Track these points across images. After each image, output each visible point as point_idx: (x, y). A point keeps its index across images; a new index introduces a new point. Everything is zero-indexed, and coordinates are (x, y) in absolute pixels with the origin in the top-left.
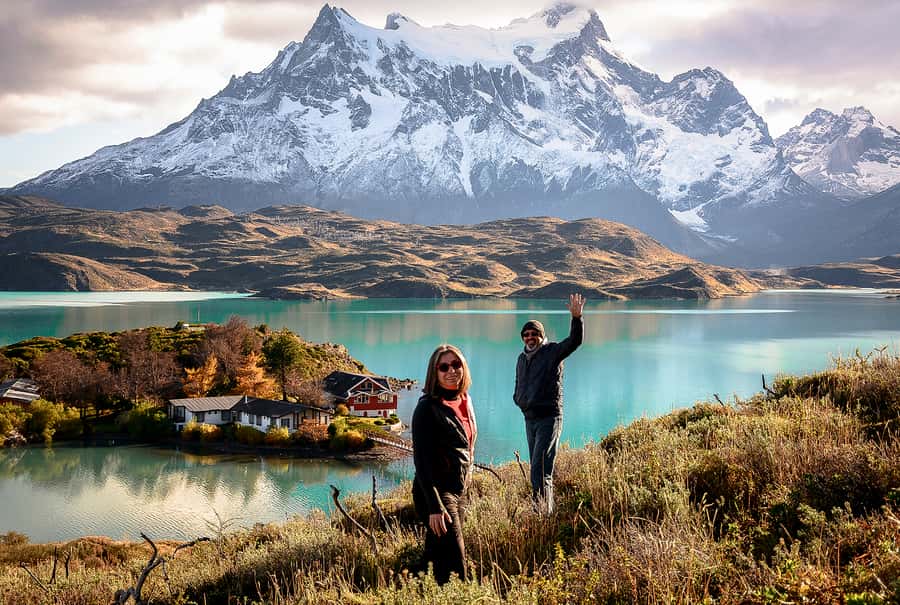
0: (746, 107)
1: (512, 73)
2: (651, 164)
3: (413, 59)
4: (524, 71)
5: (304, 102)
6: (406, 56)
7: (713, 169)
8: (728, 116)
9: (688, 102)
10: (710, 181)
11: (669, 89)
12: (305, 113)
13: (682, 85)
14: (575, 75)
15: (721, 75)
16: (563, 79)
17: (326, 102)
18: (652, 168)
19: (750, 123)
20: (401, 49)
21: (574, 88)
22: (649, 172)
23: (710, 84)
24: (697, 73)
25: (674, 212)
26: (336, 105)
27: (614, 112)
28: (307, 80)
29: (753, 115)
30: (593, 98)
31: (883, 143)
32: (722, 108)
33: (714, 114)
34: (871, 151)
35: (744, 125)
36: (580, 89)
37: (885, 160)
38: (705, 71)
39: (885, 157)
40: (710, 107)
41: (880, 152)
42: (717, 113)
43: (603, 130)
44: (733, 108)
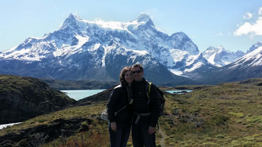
0: (191, 42)
1: (126, 33)
2: (165, 57)
3: (98, 29)
4: (130, 32)
5: (59, 38)
6: (96, 28)
7: (182, 58)
8: (187, 45)
9: (176, 41)
10: (181, 61)
11: (171, 38)
12: (58, 41)
13: (174, 37)
14: (144, 33)
15: (184, 34)
16: (141, 35)
17: (65, 38)
18: (165, 58)
19: (193, 46)
20: (94, 26)
21: (143, 37)
22: (165, 59)
23: (181, 36)
24: (178, 33)
25: (168, 69)
26: (68, 39)
27: (155, 43)
28: (61, 32)
29: (193, 44)
30: (149, 40)
31: (227, 54)
32: (185, 42)
33: (183, 44)
34: (224, 56)
35: (191, 47)
36: (145, 37)
37: (228, 58)
38: (180, 33)
39: (228, 57)
40: (182, 42)
41: (227, 56)
42: (184, 44)
43: (152, 48)
44: (188, 42)
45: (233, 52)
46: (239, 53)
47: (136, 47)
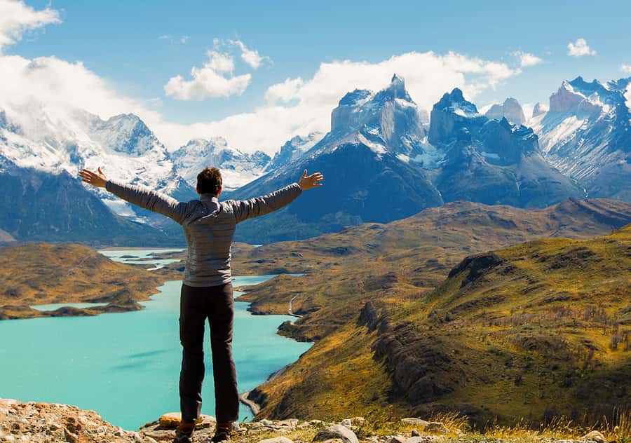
0: (154, 138)
7: (134, 175)
8: (143, 144)
9: (119, 133)
11: (106, 125)
13: (114, 123)
15: (139, 119)
19: (157, 148)
23: (132, 124)
24: (124, 116)
25: (103, 200)
27: (71, 139)
29: (159, 143)
31: (233, 159)
32: (139, 138)
33: (134, 141)
34: (227, 163)
35: (153, 149)
36: (47, 123)
37: (234, 168)
38: (129, 115)
39: (234, 166)
40: (132, 137)
41: (232, 163)
42: (136, 141)
43: (63, 149)
44: (146, 138)
45: (246, 155)
46: (259, 158)
47: (26, 148)
